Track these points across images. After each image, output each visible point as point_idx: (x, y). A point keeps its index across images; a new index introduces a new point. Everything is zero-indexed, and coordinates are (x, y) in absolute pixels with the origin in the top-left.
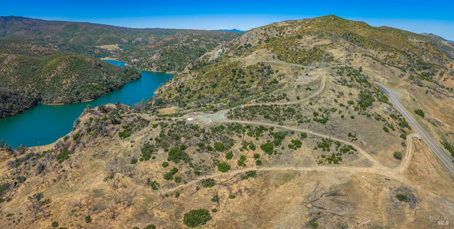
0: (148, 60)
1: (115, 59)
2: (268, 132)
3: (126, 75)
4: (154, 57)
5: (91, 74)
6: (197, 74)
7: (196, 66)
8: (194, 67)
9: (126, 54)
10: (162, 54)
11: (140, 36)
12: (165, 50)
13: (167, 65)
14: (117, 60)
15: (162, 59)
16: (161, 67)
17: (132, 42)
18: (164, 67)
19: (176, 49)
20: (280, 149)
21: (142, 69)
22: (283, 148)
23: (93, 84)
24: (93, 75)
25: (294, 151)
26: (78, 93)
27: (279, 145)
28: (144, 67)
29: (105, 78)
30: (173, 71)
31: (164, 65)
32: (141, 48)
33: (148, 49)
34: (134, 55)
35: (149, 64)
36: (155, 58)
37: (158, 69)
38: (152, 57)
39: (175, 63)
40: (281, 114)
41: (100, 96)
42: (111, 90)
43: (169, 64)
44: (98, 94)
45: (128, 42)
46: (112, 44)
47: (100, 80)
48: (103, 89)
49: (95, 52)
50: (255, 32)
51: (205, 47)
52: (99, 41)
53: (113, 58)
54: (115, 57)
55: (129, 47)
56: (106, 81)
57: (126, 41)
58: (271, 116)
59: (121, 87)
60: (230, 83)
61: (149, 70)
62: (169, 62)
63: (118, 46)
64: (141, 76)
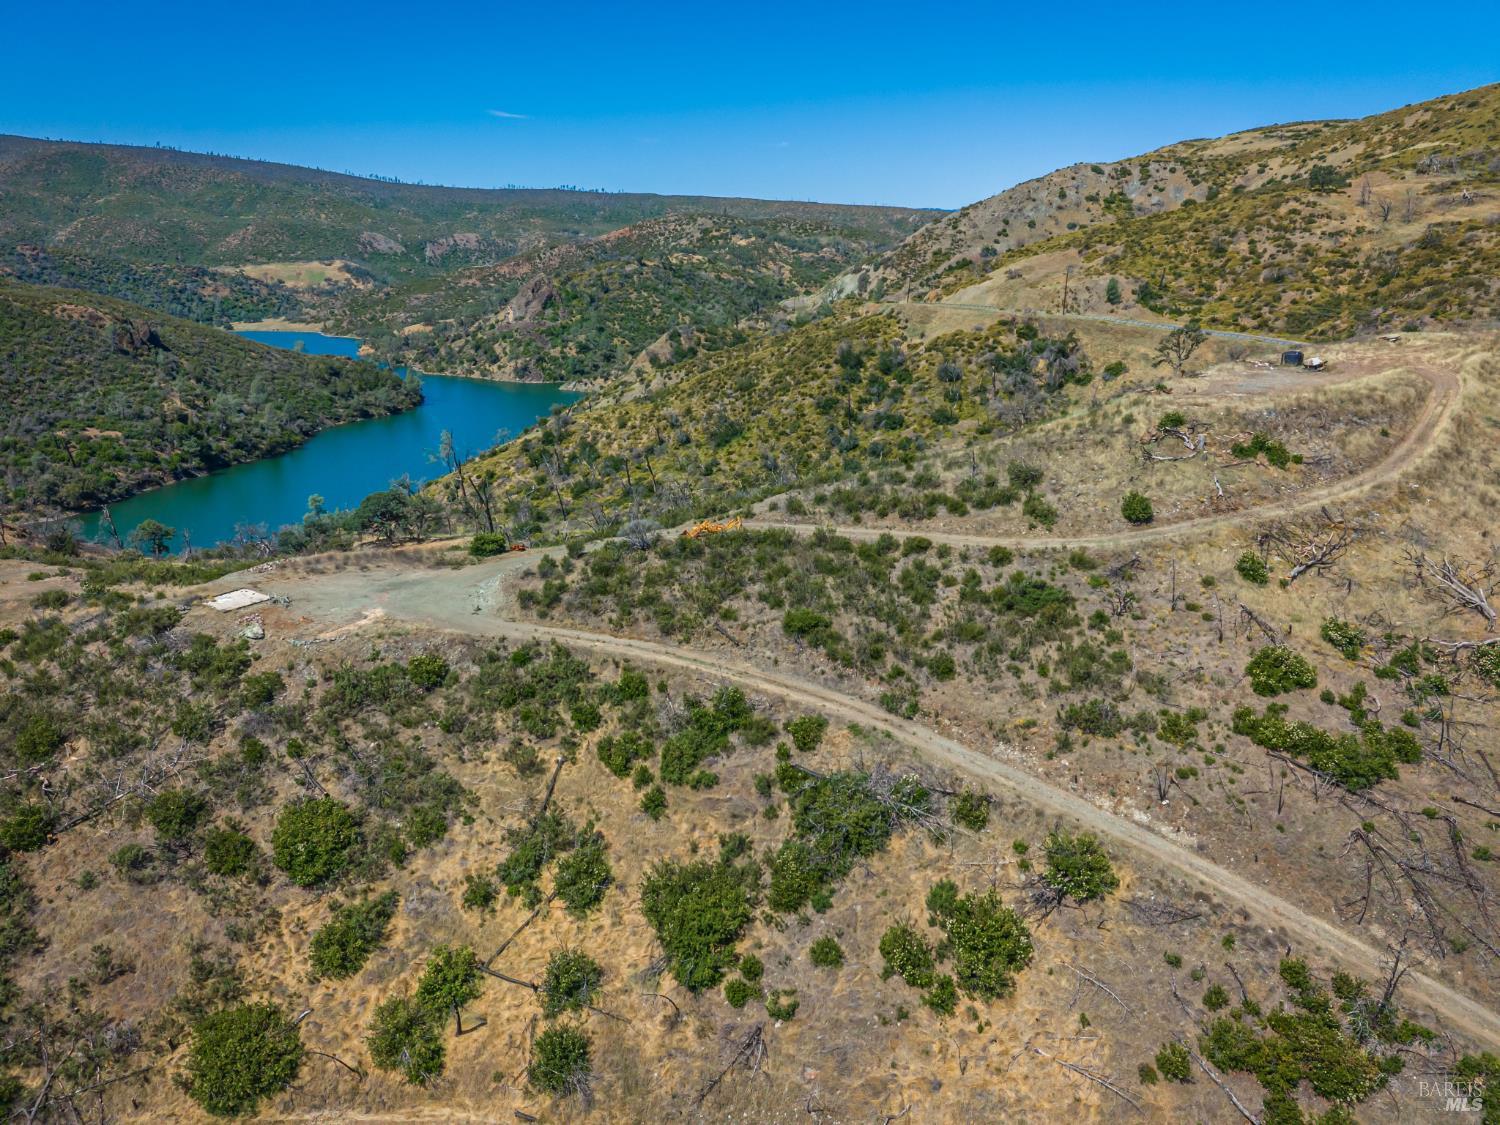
0: (480, 328)
1: (317, 328)
2: (766, 760)
4: (510, 314)
5: (82, 384)
8: (678, 354)
9: (376, 303)
10: (550, 297)
11: (473, 226)
12: (569, 279)
13: (573, 352)
14: (325, 330)
15: (549, 324)
16: (541, 360)
17: (428, 253)
18: (554, 360)
19: (628, 276)
20: (802, 957)
21: (442, 370)
22: (827, 955)
24: (100, 388)
25: (923, 1014)
27: (809, 910)
29: (178, 403)
31: (555, 352)
32: (462, 276)
33: (496, 281)
34: (414, 308)
35: (477, 348)
36: (511, 318)
37: (525, 369)
38: (501, 316)
39: (615, 341)
40: (938, 619)
41: (128, 494)
42: (214, 463)
43: (583, 349)
44: (112, 485)
45: (400, 249)
46: (309, 260)
47: (140, 416)
48: (156, 461)
49: (207, 292)
50: (1057, 189)
51: (787, 275)
52: (233, 241)
53: (302, 321)
54: (316, 320)
55: (407, 273)
56: (183, 418)
57: (392, 244)
58: (846, 624)
59: (276, 452)
60: (816, 421)
61: (477, 375)
62: (582, 338)
63: (347, 269)
64: (418, 401)
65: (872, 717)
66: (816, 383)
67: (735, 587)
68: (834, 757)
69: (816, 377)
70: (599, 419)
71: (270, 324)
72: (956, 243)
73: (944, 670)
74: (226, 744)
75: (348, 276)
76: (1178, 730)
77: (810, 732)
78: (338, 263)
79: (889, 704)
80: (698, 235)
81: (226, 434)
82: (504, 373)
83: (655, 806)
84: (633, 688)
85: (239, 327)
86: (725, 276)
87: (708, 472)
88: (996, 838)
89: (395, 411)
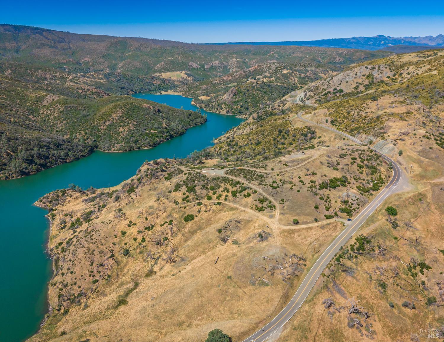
0: (219, 100)
1: (180, 94)
3: (188, 120)
4: (225, 97)
5: (149, 121)
6: (254, 128)
7: (262, 116)
8: (259, 117)
9: (194, 87)
10: (235, 93)
11: (217, 59)
12: (240, 87)
13: (239, 107)
14: (183, 95)
15: (234, 100)
16: (232, 109)
17: (206, 68)
18: (235, 109)
19: (254, 87)
20: (239, 195)
21: (210, 111)
23: (152, 131)
24: (152, 122)
25: (245, 198)
26: (136, 141)
27: (240, 193)
28: (212, 109)
29: (165, 125)
30: (244, 116)
31: (235, 107)
32: (214, 80)
33: (223, 81)
34: (203, 90)
35: (218, 106)
36: (226, 98)
37: (228, 111)
38: (224, 97)
39: (249, 104)
40: (254, 177)
41: (159, 144)
42: (171, 137)
43: (242, 106)
44: (157, 142)
45: (199, 67)
46: (176, 71)
47: (159, 128)
48: (163, 137)
49: (155, 82)
50: (355, 73)
51: (296, 81)
52: (159, 66)
53: (177, 92)
54: (180, 92)
55: (200, 74)
56: (166, 128)
57: (197, 65)
58: (248, 177)
59: (182, 134)
60: (272, 142)
61: (218, 112)
62: (241, 104)
63: (186, 74)
64: (206, 120)
65: (247, 183)
66: (273, 135)
67: (241, 173)
68: (244, 185)
69: (274, 134)
70: (239, 138)
71: (170, 92)
72: (328, 86)
73: (253, 180)
74: (206, 182)
75: (186, 76)
76: (265, 185)
77: (243, 184)
78: (184, 72)
79: (249, 182)
80: (275, 69)
81: (173, 131)
82: (224, 112)
83: (233, 188)
84: (232, 180)
85: (164, 93)
86: (279, 84)
87: (254, 150)
88: (252, 190)
89: (202, 124)
